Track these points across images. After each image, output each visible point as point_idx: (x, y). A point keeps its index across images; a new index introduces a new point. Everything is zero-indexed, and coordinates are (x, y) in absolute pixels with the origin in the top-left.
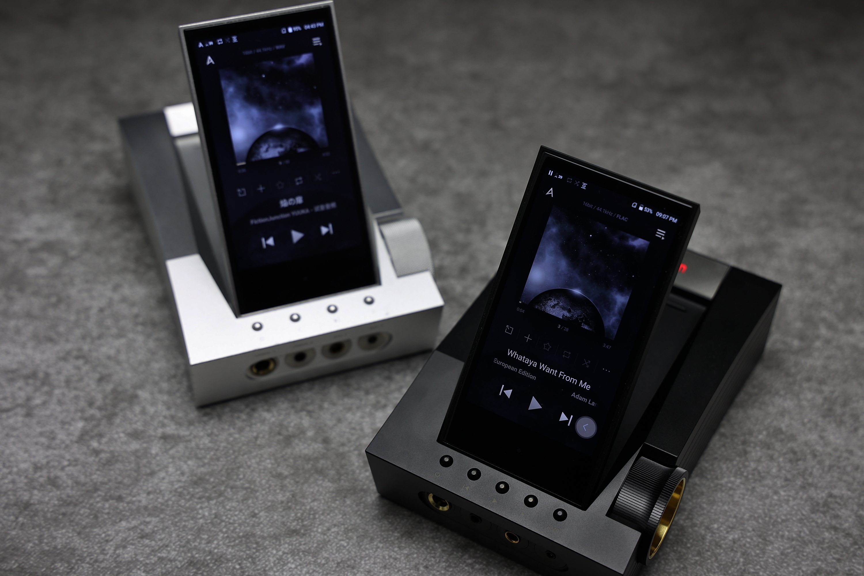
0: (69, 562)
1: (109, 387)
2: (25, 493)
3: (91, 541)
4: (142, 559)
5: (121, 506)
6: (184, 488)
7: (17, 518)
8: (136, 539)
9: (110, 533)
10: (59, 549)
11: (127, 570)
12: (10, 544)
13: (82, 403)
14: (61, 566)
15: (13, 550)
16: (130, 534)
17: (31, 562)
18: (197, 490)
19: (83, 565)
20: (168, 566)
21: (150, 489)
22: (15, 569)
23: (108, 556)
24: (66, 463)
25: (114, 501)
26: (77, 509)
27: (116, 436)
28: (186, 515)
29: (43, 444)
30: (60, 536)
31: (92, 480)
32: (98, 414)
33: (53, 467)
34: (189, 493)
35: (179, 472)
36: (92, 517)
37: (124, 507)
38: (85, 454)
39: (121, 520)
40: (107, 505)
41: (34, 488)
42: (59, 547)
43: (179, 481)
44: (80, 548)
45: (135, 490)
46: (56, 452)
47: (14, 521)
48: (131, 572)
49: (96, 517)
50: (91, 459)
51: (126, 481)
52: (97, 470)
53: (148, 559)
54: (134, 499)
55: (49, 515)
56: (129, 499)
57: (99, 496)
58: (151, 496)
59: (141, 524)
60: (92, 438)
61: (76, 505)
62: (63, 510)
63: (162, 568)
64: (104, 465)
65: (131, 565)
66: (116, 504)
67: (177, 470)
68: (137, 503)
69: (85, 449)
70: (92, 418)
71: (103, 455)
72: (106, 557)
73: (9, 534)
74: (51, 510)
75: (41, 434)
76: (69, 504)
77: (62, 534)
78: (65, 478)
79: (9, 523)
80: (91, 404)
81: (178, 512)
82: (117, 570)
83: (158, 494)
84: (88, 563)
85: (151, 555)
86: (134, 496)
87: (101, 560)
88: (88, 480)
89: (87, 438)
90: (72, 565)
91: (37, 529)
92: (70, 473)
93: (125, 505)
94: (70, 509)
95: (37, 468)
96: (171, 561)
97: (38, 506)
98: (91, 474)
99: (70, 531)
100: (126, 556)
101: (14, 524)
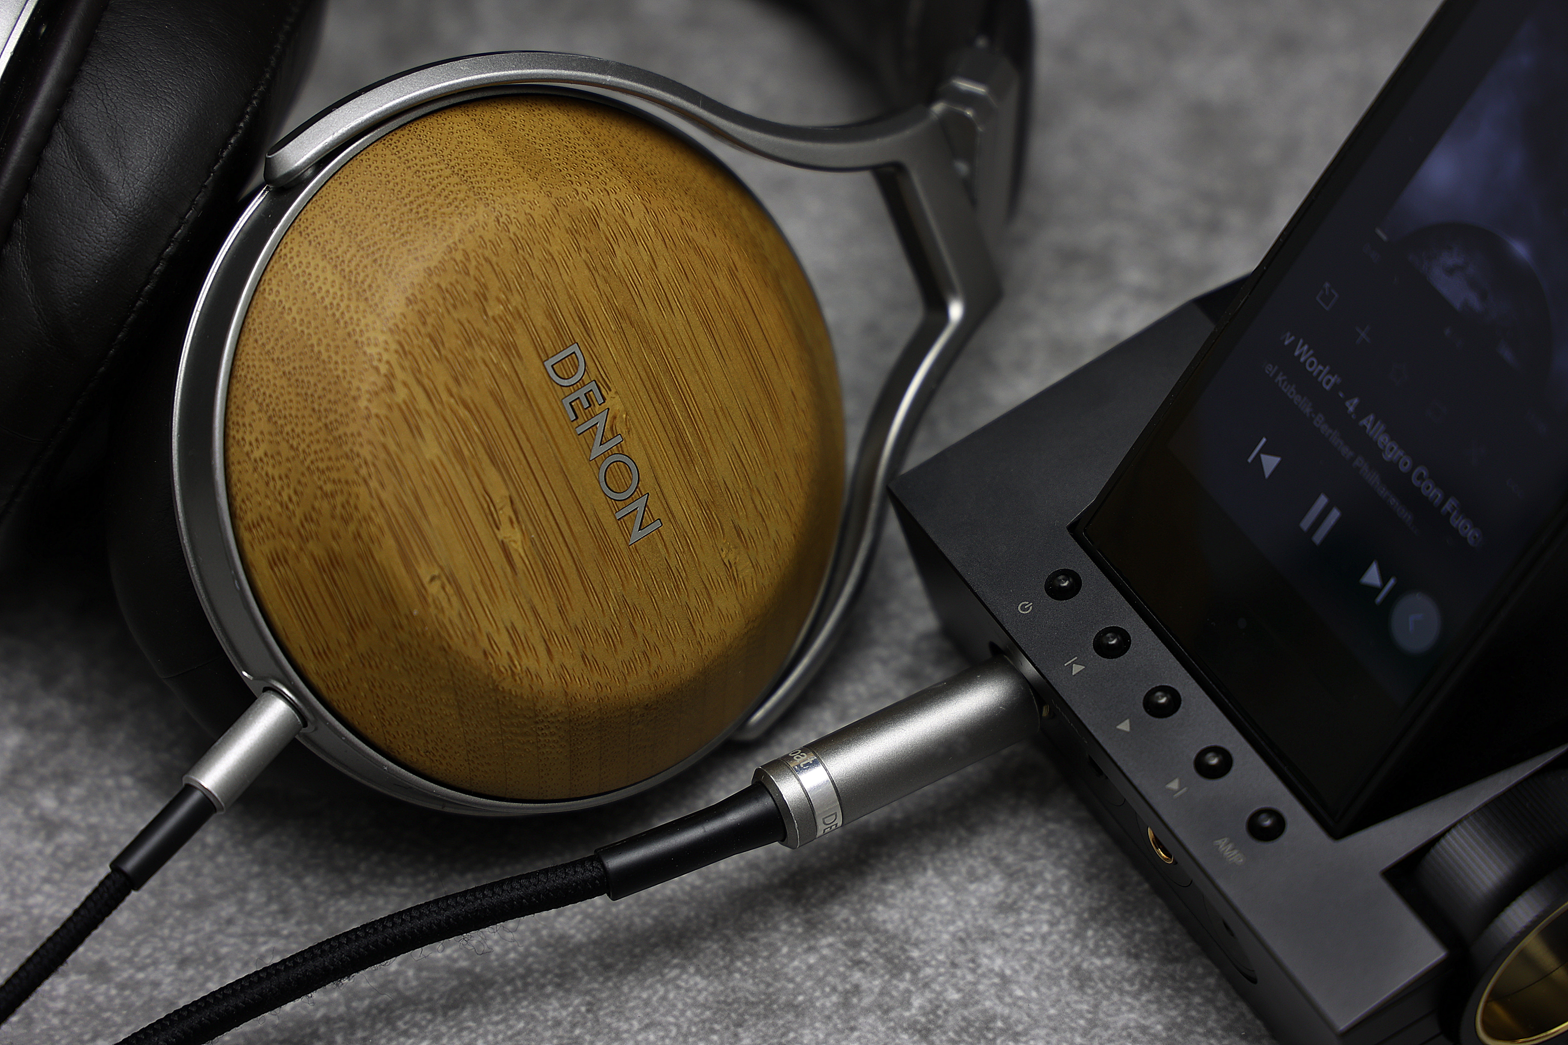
5: (101, 993)
21: (189, 950)
25: (84, 977)
31: (27, 909)
35: (274, 907)
37: (110, 999)
38: (18, 828)
43: (275, 934)
45: (145, 951)
50: (33, 846)
52: (47, 879)
56: (126, 974)
58: (190, 972)
60: (42, 781)
64: (67, 866)
66: (87, 987)
67: (270, 900)
68: (146, 990)
69: (19, 814)
71: (66, 837)
83: (209, 966)
86: (141, 969)
88: (17, 907)
89: (27, 781)
93: (113, 992)
98: (27, 892)
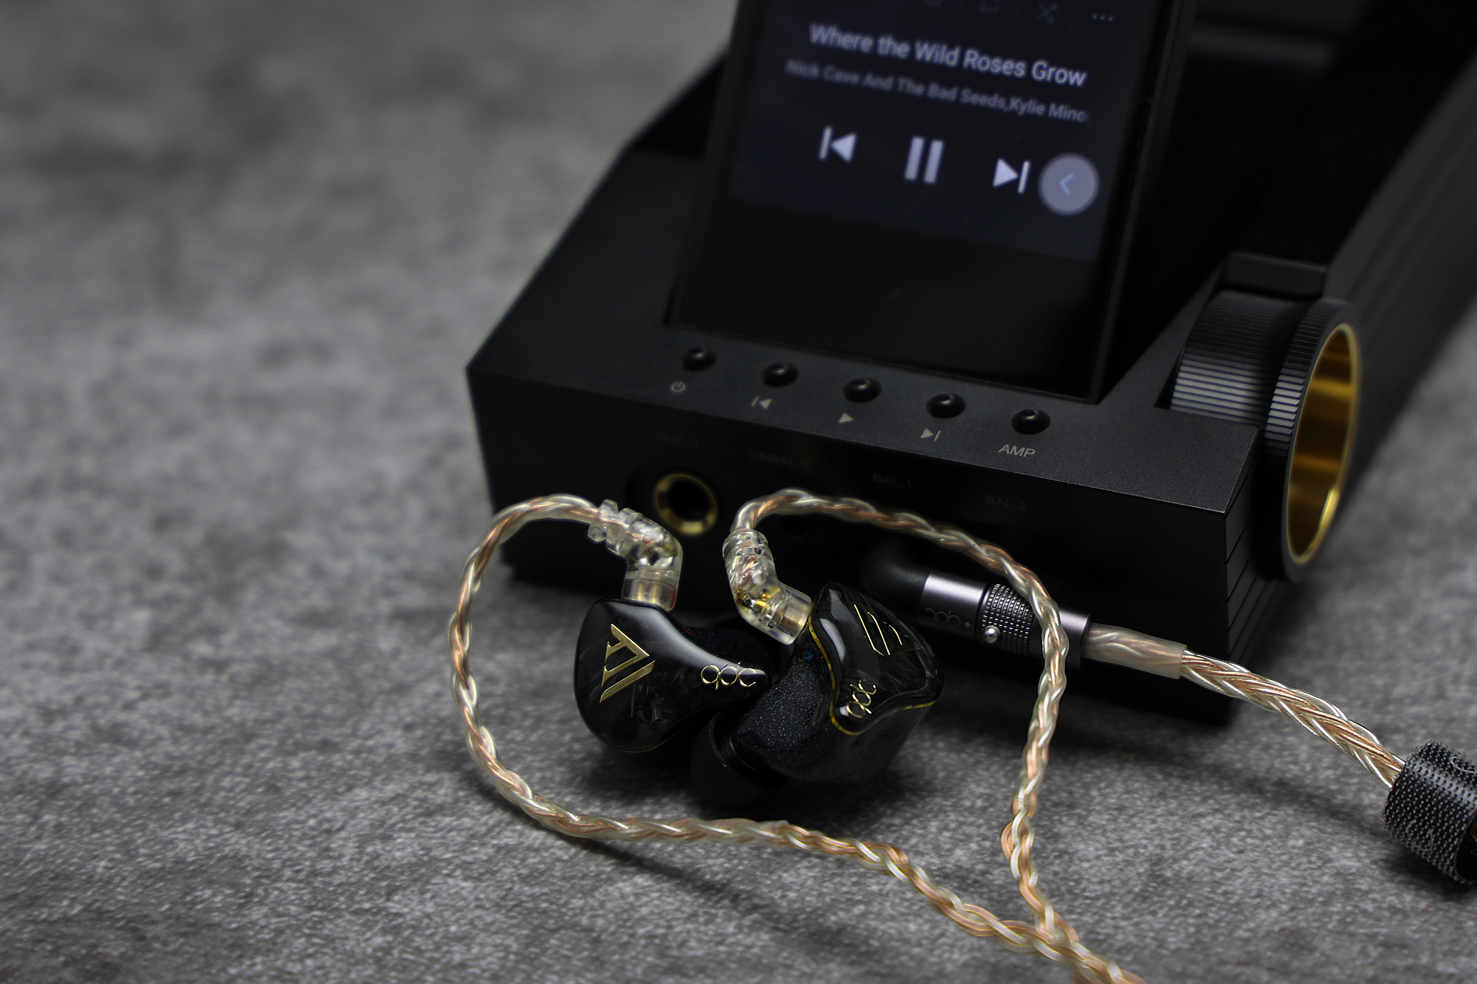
0: (236, 886)
1: (195, 536)
2: (37, 766)
3: (281, 837)
4: (448, 856)
5: (337, 760)
6: (508, 707)
7: (36, 817)
8: (414, 819)
9: (328, 815)
10: (193, 863)
11: (416, 880)
12: (40, 868)
13: (126, 575)
14: (214, 895)
15: (52, 879)
16: (389, 811)
17: (122, 898)
18: (548, 708)
19: (279, 885)
20: (531, 861)
21: (409, 719)
22: (76, 915)
23: (345, 861)
24: (133, 695)
25: (313, 752)
26: (210, 779)
27: (259, 627)
28: (538, 758)
29: (45, 667)
30: (182, 836)
31: (228, 720)
32: (186, 591)
33: (97, 705)
34: (526, 716)
36: (260, 790)
37: (348, 762)
38: (184, 670)
39: (350, 788)
40: (295, 763)
41: (62, 753)
42: (191, 858)
44: (253, 853)
45: (365, 727)
46: (95, 676)
47: (31, 824)
48: (428, 883)
49: (272, 788)
50: (208, 678)
51: (328, 710)
52: (235, 697)
53: (465, 854)
54: (370, 743)
55: (131, 801)
56: (355, 744)
57: (263, 748)
59: (413, 788)
60: (189, 637)
61: (201, 773)
62: (168, 786)
63: (515, 867)
64: (250, 687)
65: (423, 870)
66: (321, 758)
68: (381, 751)
69: (178, 661)
70: (170, 600)
71: (235, 668)
72: (339, 864)
73: (27, 850)
74: (131, 790)
75: (31, 647)
76: (182, 772)
77: (185, 831)
78: (144, 723)
79: (18, 830)
80: (155, 572)
81: (512, 754)
82: (384, 884)
84: (290, 880)
85: (474, 845)
86: (369, 737)
87: (328, 869)
88: (215, 720)
89: (172, 639)
90: (248, 890)
91: (108, 832)
92: (154, 712)
93: (349, 757)
94: (189, 782)
95: (48, 714)
96: (537, 851)
97: (87, 787)
98: (220, 708)
99: (210, 824)
100: (398, 854)
101: (33, 829)
